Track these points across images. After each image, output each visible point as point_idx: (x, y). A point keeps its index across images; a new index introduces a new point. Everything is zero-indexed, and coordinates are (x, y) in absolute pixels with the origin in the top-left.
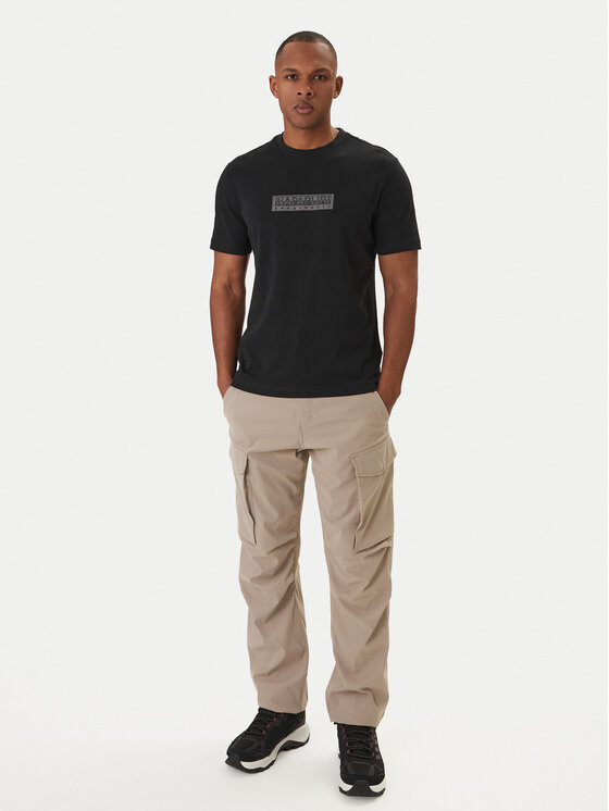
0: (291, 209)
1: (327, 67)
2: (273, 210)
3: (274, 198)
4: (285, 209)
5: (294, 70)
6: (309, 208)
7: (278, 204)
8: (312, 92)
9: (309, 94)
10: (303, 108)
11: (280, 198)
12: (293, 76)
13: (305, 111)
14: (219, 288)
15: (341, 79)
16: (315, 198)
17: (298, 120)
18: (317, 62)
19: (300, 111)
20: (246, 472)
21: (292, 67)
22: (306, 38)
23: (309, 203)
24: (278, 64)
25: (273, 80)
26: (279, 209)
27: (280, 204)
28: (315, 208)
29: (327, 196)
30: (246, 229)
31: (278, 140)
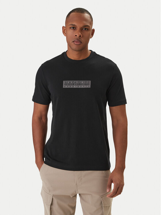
0: (72, 87)
1: (89, 25)
2: (64, 87)
3: (64, 82)
4: (69, 87)
5: (74, 25)
6: (80, 87)
7: (66, 85)
8: (81, 35)
9: (80, 36)
10: (77, 42)
11: (67, 82)
12: (73, 28)
13: (78, 43)
14: (36, 119)
15: (94, 30)
16: (82, 82)
17: (74, 47)
18: (85, 22)
19: (76, 43)
20: (52, 204)
21: (74, 24)
22: (80, 11)
23: (80, 84)
24: (67, 22)
25: (64, 28)
26: (66, 87)
27: (67, 84)
28: (82, 87)
29: (87, 81)
30: (50, 94)
31: (64, 54)
